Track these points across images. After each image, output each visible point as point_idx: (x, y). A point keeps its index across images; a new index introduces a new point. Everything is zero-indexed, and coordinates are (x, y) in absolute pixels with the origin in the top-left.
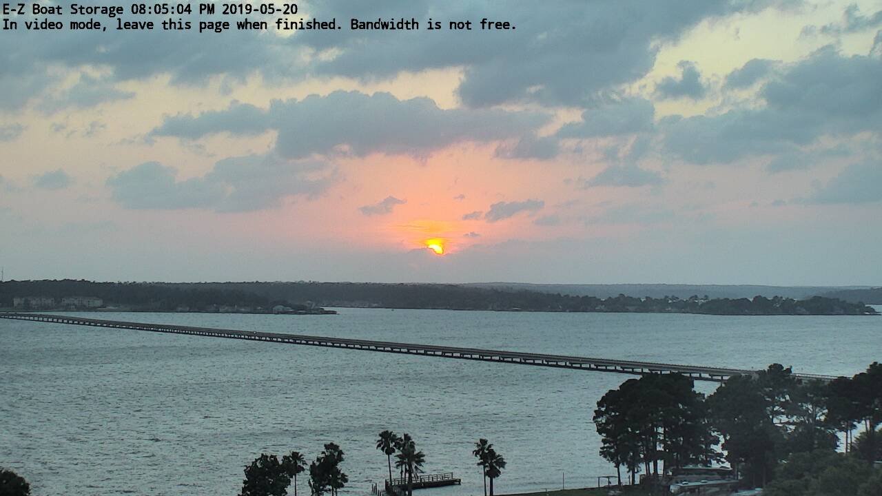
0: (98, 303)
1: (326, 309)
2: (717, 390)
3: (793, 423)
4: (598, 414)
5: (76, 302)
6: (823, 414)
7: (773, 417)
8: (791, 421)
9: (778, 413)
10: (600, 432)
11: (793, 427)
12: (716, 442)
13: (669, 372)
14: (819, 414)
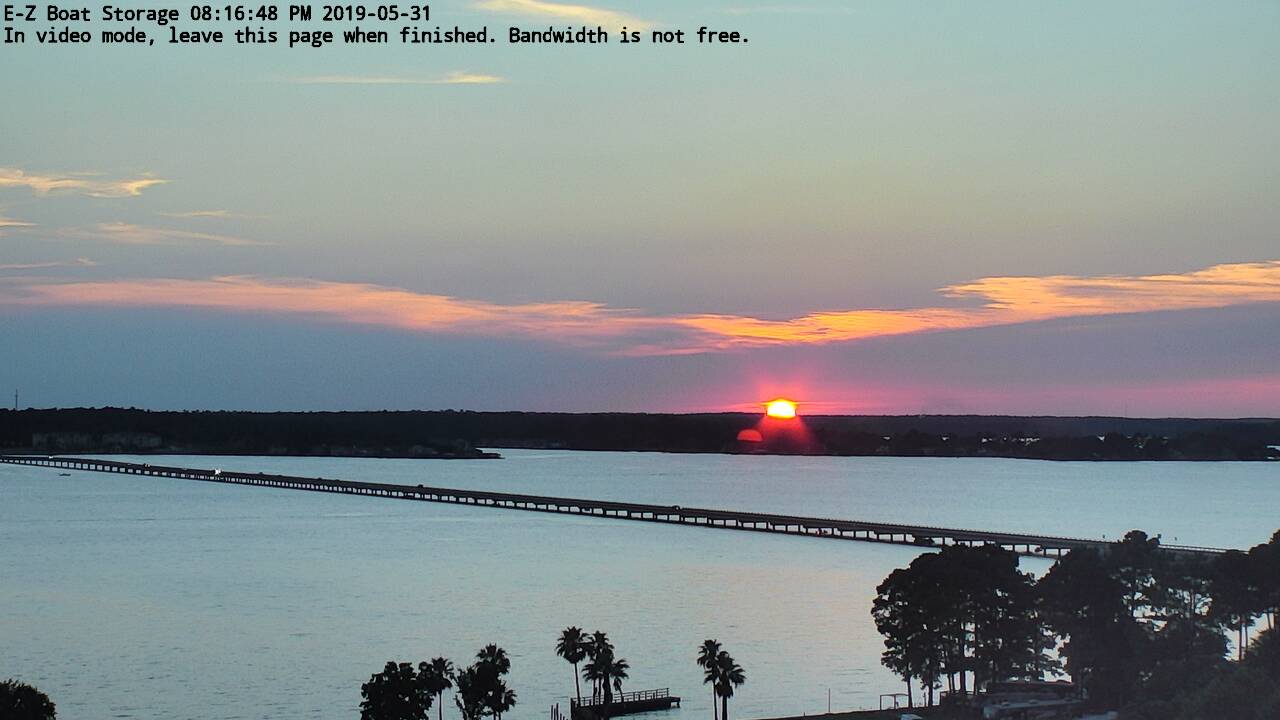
0: (155, 441)
1: (485, 450)
2: (1050, 570)
3: (1162, 618)
4: (879, 604)
5: (123, 441)
6: (1206, 604)
7: (1133, 609)
8: (1159, 614)
9: (1140, 603)
10: (882, 630)
11: (1162, 624)
12: (1051, 644)
13: (981, 544)
14: (1199, 605)
